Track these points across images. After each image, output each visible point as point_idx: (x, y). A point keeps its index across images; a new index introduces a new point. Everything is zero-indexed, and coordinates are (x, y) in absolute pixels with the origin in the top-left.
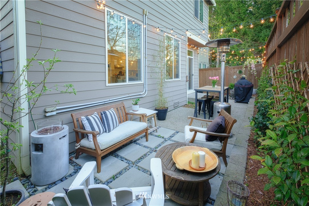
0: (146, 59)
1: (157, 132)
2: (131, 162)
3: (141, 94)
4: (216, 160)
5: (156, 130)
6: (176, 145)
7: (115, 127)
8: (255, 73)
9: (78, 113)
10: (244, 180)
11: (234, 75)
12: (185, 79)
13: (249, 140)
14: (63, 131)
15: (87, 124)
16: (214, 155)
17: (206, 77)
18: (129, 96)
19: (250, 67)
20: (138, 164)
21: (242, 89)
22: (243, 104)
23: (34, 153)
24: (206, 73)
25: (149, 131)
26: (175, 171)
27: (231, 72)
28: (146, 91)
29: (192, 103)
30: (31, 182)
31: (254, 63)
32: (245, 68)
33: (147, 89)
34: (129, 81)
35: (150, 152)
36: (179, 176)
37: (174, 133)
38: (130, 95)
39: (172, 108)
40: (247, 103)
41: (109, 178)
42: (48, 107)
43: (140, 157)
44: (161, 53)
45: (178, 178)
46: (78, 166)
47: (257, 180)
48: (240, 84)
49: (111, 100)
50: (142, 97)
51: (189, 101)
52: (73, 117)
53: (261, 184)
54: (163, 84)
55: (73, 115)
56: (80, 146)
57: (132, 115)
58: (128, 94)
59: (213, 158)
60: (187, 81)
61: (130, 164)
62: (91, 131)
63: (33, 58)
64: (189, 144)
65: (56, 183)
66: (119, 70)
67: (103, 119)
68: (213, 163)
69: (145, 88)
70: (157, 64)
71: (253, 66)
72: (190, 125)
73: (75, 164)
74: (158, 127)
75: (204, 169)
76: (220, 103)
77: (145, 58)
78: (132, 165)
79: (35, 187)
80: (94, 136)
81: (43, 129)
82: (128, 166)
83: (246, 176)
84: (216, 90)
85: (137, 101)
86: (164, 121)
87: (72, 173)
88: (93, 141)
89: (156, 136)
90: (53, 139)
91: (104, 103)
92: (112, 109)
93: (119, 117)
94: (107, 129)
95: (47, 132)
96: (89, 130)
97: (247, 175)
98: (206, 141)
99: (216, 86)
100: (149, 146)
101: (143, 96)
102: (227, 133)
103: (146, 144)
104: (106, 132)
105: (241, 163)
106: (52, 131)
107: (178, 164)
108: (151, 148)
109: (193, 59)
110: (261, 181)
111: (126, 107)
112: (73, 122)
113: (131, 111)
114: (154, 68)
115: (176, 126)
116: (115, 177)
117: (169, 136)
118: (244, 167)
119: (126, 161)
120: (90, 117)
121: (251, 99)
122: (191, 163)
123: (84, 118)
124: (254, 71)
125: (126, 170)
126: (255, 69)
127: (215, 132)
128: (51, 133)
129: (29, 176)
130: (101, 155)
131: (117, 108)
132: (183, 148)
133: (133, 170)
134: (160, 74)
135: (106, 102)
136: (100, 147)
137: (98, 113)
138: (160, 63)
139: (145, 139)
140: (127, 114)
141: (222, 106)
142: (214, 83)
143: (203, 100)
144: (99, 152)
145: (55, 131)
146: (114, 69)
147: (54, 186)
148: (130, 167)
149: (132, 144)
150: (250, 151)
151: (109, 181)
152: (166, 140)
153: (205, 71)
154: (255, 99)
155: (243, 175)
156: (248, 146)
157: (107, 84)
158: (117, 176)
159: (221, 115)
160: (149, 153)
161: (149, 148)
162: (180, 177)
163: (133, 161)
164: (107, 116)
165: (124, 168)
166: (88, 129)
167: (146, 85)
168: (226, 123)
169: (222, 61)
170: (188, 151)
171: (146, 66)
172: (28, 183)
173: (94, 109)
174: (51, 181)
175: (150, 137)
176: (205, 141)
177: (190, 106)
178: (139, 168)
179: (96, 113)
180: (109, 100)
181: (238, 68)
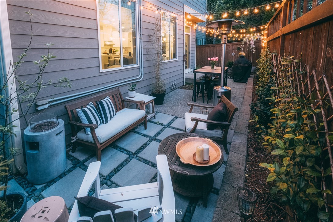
0: (142, 40)
1: (155, 118)
2: (131, 153)
3: (137, 78)
4: (220, 152)
5: (154, 116)
6: (178, 136)
7: (112, 117)
8: (254, 50)
9: (72, 105)
10: (246, 170)
11: (233, 52)
12: (182, 59)
13: (249, 126)
14: (59, 127)
15: (83, 117)
16: (216, 147)
17: (203, 54)
18: (124, 81)
19: (249, 44)
20: (138, 155)
21: (240, 68)
22: (241, 83)
23: (29, 152)
24: (203, 50)
25: (148, 118)
26: (179, 165)
27: (229, 49)
28: (142, 74)
29: (190, 84)
30: (27, 180)
31: (253, 40)
32: (243, 44)
33: (143, 72)
34: (124, 65)
35: (150, 140)
36: (184, 170)
37: (173, 119)
38: (126, 81)
39: (169, 90)
40: (245, 82)
41: (110, 171)
42: (38, 100)
43: (140, 146)
44: (158, 33)
45: (183, 173)
46: (76, 160)
47: (257, 169)
48: (239, 63)
49: (105, 87)
50: (138, 82)
51: (186, 82)
52: (68, 109)
53: (261, 173)
54: (160, 66)
55: (67, 107)
56: (76, 139)
57: (128, 102)
58: (124, 79)
59: (216, 150)
60: (184, 61)
61: (131, 155)
62: (88, 124)
63: (24, 54)
64: (191, 134)
65: (55, 180)
66: (109, 48)
67: (100, 109)
68: (216, 155)
69: (141, 72)
70: (154, 45)
71: (252, 43)
72: (190, 111)
73: (72, 158)
74: (156, 112)
75: (208, 162)
76: (220, 87)
77: (140, 39)
78: (133, 156)
79: (32, 186)
80: (93, 130)
81: (36, 125)
82: (128, 158)
83: (247, 166)
84: (215, 72)
85: (133, 87)
86: (162, 105)
87: (70, 168)
88: (91, 134)
89: (154, 123)
90: (49, 136)
91: (98, 91)
92: (107, 97)
93: (115, 105)
94: (104, 120)
95: (41, 128)
96: (85, 123)
97: (248, 164)
98: (208, 130)
99: (215, 67)
100: (148, 134)
101: (139, 80)
102: (229, 121)
103: (145, 132)
104: (103, 123)
105: (242, 151)
106: (47, 127)
107: (183, 159)
108: (150, 137)
109: (189, 35)
110: (262, 170)
111: (122, 93)
112: (68, 113)
113: (127, 98)
114: (150, 50)
115: (175, 111)
116: (117, 170)
117: (168, 122)
118: (245, 156)
119: (126, 152)
120: (86, 109)
121: (249, 78)
122: (195, 156)
123: (80, 111)
124: (253, 48)
125: (127, 162)
126: (254, 46)
127: (216, 121)
128: (46, 130)
129: (24, 174)
130: (100, 148)
131: (113, 96)
132: (185, 140)
133: (134, 162)
134: (156, 55)
135: (101, 90)
136: (99, 140)
137: (93, 103)
138: (156, 43)
139: (144, 127)
140: (123, 101)
141: (222, 90)
142: (213, 64)
143: (201, 83)
144: (99, 146)
145: (50, 127)
146: (103, 46)
147: (54, 183)
148: (130, 158)
149: (130, 133)
150: (250, 139)
151: (110, 175)
152: (166, 126)
153: (202, 49)
154: (253, 79)
155: (244, 164)
156: (248, 133)
157: (102, 71)
158: (119, 169)
159: (222, 101)
160: (149, 142)
161: (149, 137)
162: (186, 172)
163: (134, 152)
164: (104, 106)
165: (125, 160)
166: (85, 121)
167: (142, 68)
168: (227, 111)
169: (223, 44)
170: (191, 142)
171: (142, 48)
172: (25, 182)
173: (89, 98)
174: (50, 178)
175: (149, 124)
176: (206, 129)
177: (188, 87)
178: (140, 159)
179: (91, 103)
180: (103, 87)
181: (237, 45)
